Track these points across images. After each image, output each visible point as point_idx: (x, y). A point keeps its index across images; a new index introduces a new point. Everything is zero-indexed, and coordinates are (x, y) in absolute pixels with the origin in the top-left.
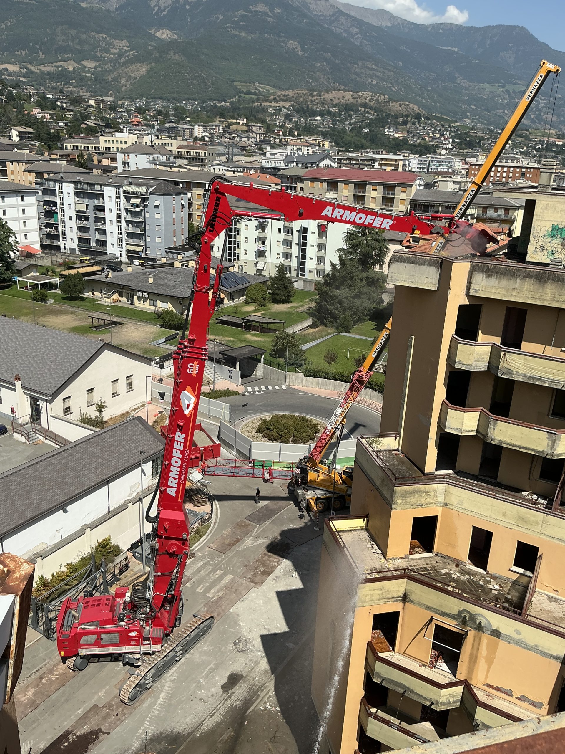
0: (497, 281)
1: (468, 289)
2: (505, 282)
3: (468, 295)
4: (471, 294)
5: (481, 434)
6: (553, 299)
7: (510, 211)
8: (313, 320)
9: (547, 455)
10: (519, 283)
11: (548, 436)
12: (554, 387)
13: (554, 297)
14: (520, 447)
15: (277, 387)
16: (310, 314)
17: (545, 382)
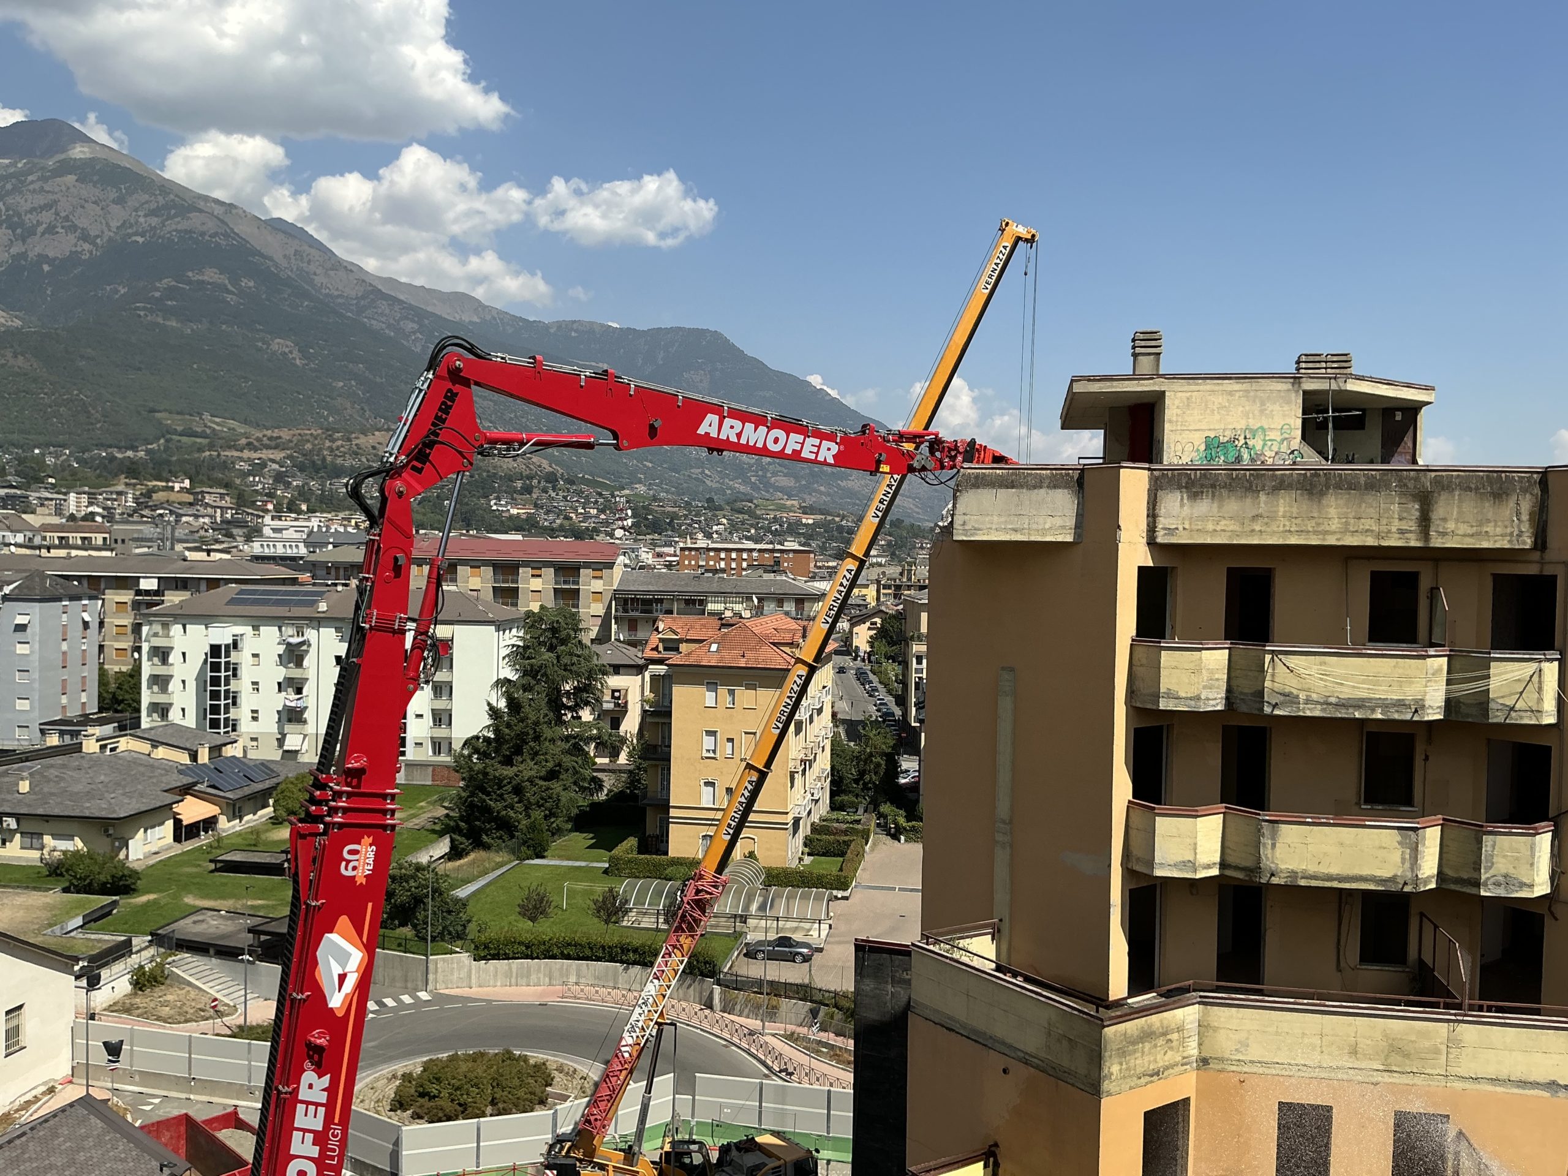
0: (1215, 505)
1: (1152, 530)
2: (1233, 505)
3: (1152, 543)
4: (1159, 540)
5: (1237, 868)
6: (1345, 531)
7: (806, 604)
8: (452, 841)
9: (1405, 884)
10: (1266, 503)
11: (1399, 838)
12: (1396, 716)
13: (1347, 523)
14: (1341, 879)
15: (406, 999)
16: (445, 828)
17: (1373, 710)
